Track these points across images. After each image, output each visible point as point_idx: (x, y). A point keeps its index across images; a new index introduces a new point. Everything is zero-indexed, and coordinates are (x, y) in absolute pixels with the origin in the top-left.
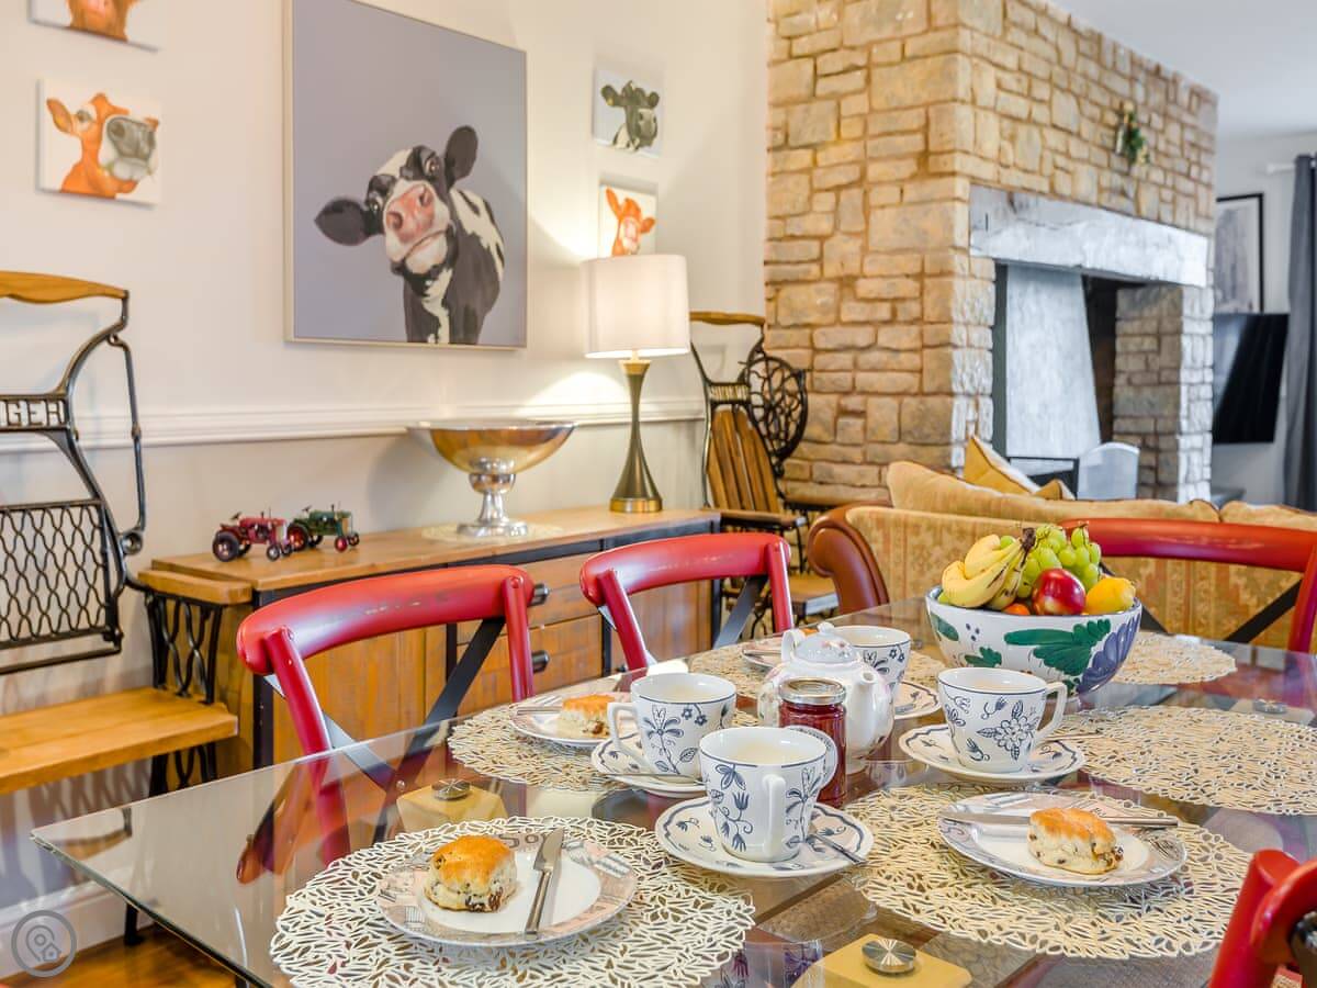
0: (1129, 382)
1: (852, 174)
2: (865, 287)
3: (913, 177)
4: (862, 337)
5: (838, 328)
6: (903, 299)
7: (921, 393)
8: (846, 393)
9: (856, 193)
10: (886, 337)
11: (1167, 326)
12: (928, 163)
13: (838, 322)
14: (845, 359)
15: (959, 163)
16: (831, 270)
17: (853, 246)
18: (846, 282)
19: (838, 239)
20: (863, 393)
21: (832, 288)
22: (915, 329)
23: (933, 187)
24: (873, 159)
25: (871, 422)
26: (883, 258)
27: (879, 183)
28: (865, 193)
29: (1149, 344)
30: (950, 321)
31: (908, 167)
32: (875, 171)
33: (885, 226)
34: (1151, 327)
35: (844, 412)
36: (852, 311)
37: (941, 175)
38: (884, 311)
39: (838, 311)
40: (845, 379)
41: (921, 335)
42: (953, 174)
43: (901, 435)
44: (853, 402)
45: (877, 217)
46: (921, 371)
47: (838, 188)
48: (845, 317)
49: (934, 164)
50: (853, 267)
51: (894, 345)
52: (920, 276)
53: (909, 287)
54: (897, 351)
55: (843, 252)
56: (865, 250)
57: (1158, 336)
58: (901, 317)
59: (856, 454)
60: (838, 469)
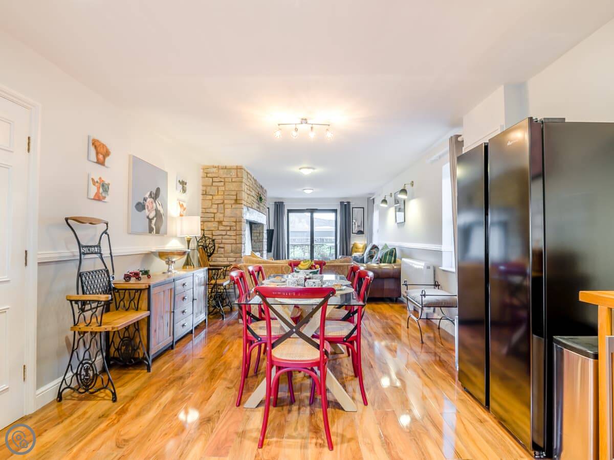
0: (255, 242)
1: (221, 201)
2: (224, 223)
3: (234, 204)
4: (224, 233)
5: (218, 231)
6: (232, 226)
7: (236, 244)
8: (219, 244)
9: (222, 205)
10: (229, 233)
11: (261, 231)
12: (237, 201)
13: (218, 230)
14: (220, 237)
15: (243, 202)
16: (216, 220)
17: (221, 215)
18: (220, 222)
19: (218, 214)
20: (224, 244)
21: (217, 223)
22: (235, 232)
23: (238, 206)
24: (226, 199)
25: (225, 249)
26: (228, 218)
27: (227, 204)
28: (224, 206)
29: (258, 234)
30: (242, 230)
31: (233, 202)
32: (226, 201)
33: (228, 212)
34: (259, 232)
35: (219, 247)
36: (221, 228)
37: (240, 204)
38: (228, 228)
39: (218, 228)
40: (220, 241)
41: (236, 233)
42: (242, 204)
43: (232, 251)
44: (222, 245)
45: (226, 210)
46: (236, 240)
47: (218, 204)
48: (220, 229)
49: (238, 202)
50: (222, 220)
51: (231, 234)
52: (236, 222)
53: (234, 224)
54: (231, 236)
55: (219, 216)
56: (224, 216)
57: (260, 233)
58: (232, 229)
59: (222, 256)
60: (218, 259)
